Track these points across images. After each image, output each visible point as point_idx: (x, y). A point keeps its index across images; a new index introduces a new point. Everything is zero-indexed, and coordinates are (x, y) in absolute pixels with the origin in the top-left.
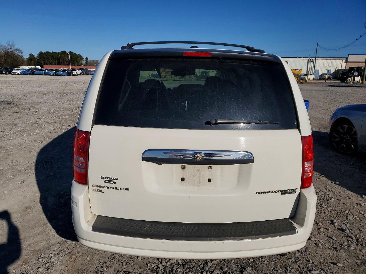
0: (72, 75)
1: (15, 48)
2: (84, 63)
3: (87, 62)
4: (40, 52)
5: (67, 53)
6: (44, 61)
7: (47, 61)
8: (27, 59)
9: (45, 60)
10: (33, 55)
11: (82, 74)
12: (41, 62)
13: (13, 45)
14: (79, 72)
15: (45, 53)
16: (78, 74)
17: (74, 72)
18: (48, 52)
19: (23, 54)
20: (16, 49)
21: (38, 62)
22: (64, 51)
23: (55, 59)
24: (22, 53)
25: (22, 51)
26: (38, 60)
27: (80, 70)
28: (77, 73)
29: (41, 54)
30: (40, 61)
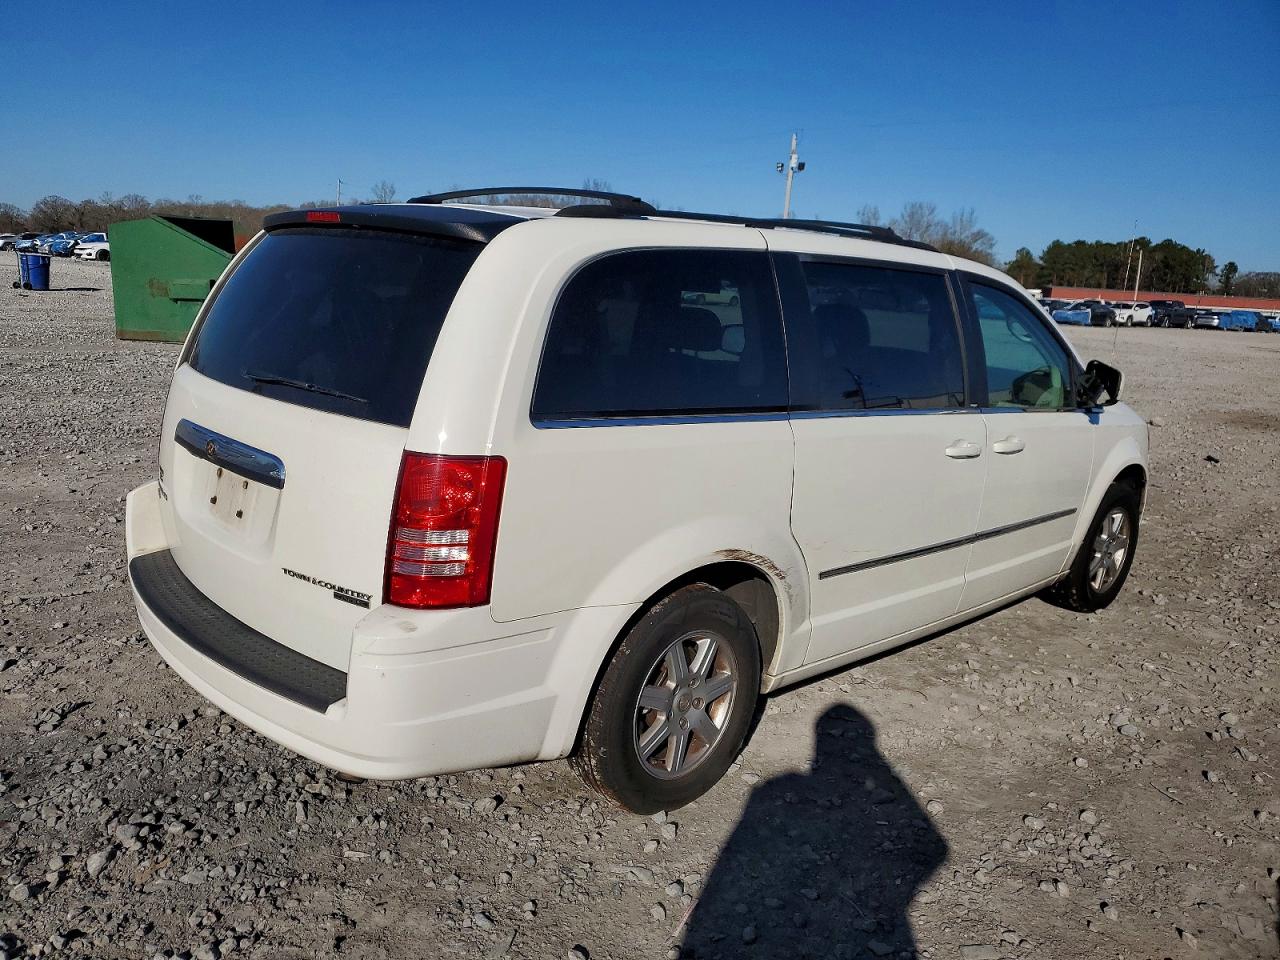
0: (1108, 322)
1: (975, 230)
2: (1213, 282)
3: (1228, 278)
4: (1054, 243)
5: (1153, 244)
6: (1062, 274)
7: (1069, 274)
8: (1006, 264)
9: (1063, 270)
10: (1028, 253)
11: (1155, 322)
12: (1050, 275)
13: (971, 221)
14: (1143, 315)
15: (1069, 245)
16: (1135, 320)
17: (1122, 315)
18: (1080, 244)
19: (994, 250)
20: (978, 233)
21: (1039, 277)
22: (1144, 238)
23: (1102, 265)
24: (991, 246)
25: (992, 239)
26: (1042, 268)
27: (1150, 308)
28: (1130, 317)
29: (1056, 249)
30: (1046, 272)
